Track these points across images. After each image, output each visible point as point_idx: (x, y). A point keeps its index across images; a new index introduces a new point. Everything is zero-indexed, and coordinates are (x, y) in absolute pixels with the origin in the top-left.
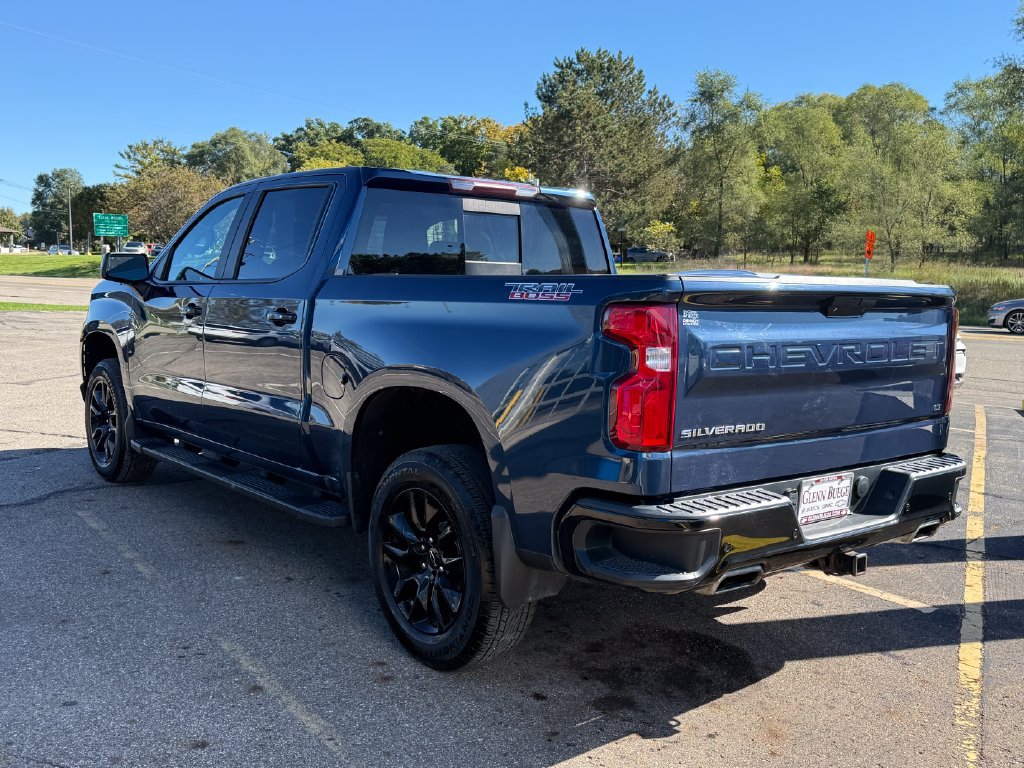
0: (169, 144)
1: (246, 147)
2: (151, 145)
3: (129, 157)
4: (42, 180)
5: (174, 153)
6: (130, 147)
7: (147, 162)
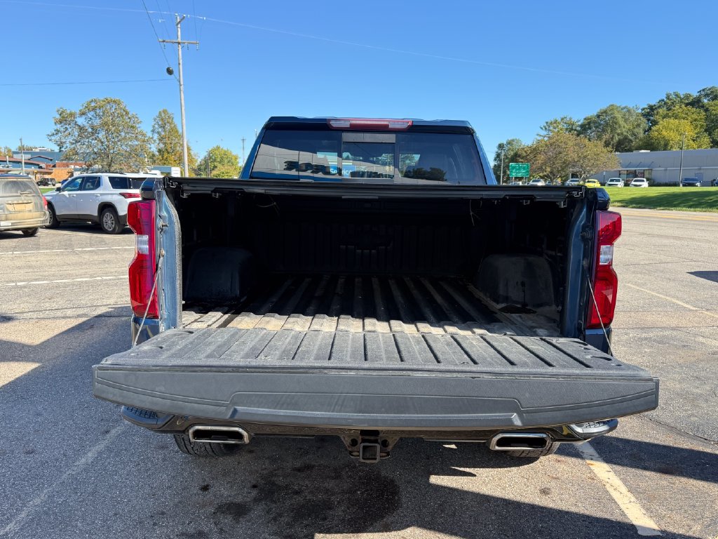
0: (570, 119)
1: (619, 116)
2: (559, 120)
3: (546, 129)
4: (501, 146)
5: (573, 124)
6: (547, 123)
7: (556, 130)
